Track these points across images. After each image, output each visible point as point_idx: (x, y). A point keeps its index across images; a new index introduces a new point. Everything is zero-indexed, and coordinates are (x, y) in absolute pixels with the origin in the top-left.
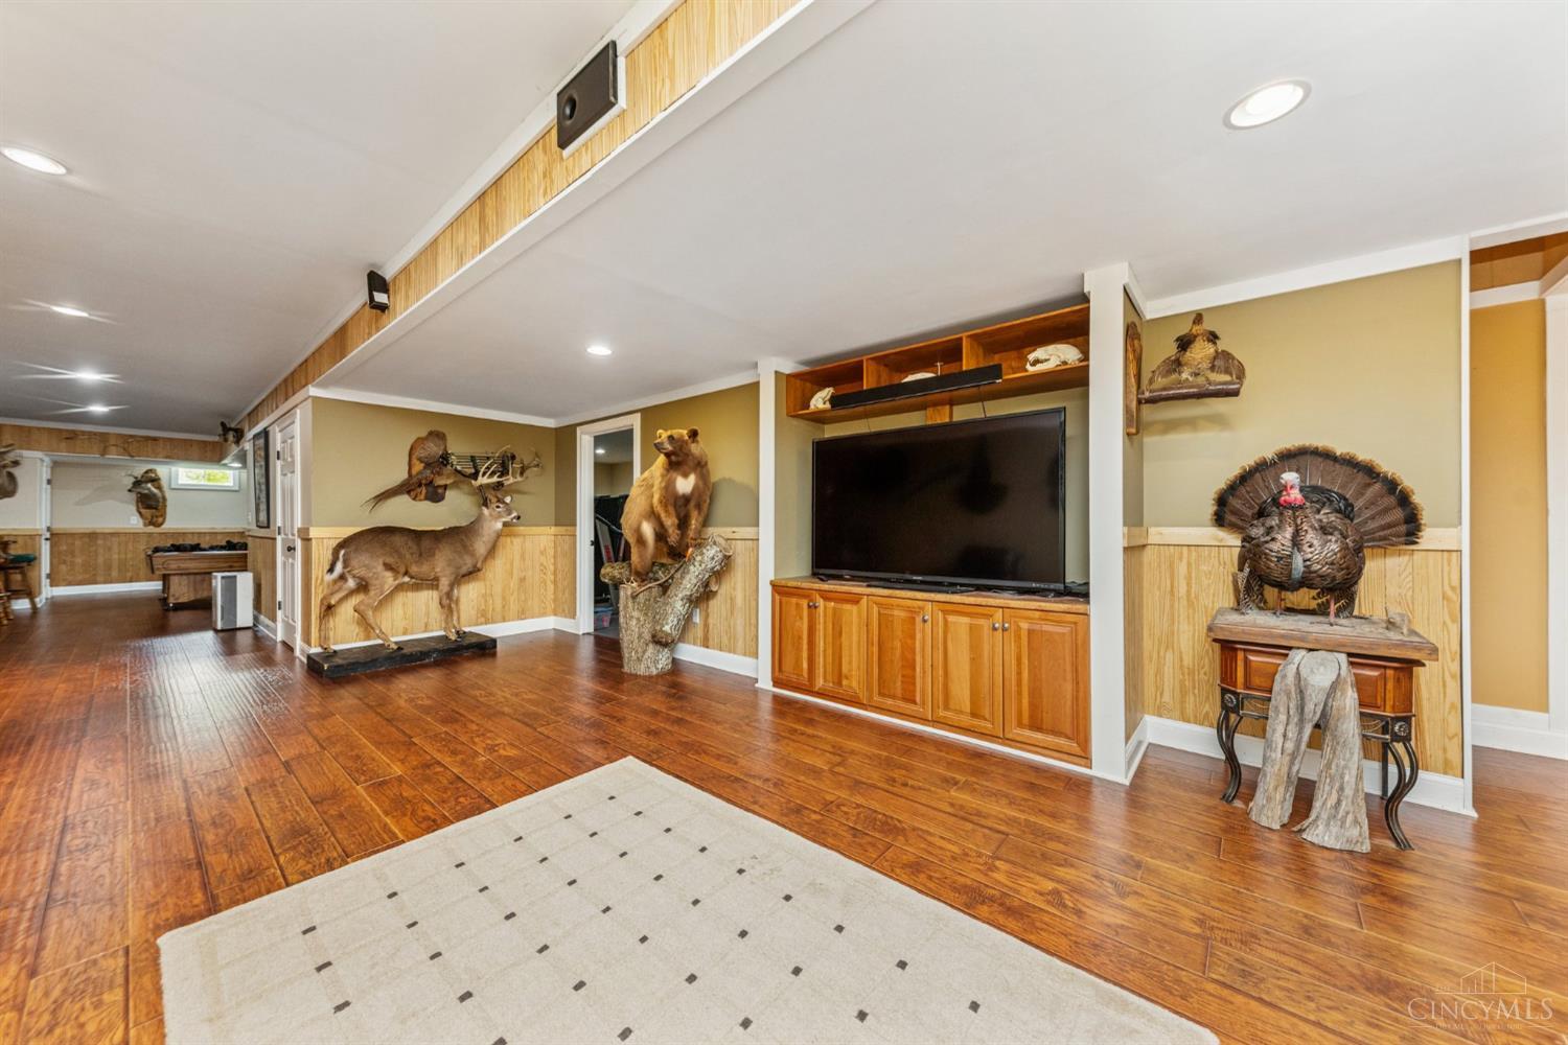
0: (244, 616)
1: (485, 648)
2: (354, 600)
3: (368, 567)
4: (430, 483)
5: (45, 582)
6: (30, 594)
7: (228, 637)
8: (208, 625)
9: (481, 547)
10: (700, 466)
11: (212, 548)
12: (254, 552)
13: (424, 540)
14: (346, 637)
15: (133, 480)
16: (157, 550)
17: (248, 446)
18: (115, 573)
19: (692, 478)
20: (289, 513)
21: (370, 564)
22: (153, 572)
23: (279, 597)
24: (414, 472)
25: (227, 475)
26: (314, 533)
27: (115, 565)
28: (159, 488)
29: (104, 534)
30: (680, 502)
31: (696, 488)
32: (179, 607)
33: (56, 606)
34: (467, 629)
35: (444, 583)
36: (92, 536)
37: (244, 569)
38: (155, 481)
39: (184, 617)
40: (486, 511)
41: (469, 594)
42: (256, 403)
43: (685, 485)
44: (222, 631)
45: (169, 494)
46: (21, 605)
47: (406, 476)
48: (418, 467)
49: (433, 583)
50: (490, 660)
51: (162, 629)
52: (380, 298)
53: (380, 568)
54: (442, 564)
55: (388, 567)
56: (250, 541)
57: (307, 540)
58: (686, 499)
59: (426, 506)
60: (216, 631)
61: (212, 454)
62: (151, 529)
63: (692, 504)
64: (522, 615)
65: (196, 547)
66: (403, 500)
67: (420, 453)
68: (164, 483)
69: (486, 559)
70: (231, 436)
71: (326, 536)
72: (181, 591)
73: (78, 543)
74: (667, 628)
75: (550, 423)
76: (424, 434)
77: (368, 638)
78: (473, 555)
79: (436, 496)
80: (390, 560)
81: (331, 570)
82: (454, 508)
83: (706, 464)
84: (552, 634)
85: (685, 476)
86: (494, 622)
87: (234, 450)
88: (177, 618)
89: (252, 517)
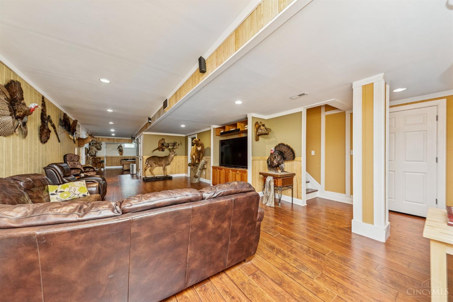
0: (135, 172)
1: (170, 178)
2: (150, 168)
3: (151, 163)
4: (162, 148)
5: (105, 166)
6: (103, 167)
7: (132, 175)
8: (129, 173)
9: (170, 160)
10: (202, 145)
11: (130, 160)
12: (136, 160)
13: (160, 158)
14: (149, 175)
15: (118, 147)
16: (122, 160)
17: (135, 141)
18: (115, 164)
19: (200, 147)
20: (141, 153)
21: (152, 162)
22: (121, 164)
23: (140, 168)
24: (159, 146)
25: (132, 146)
26: (144, 157)
27: (115, 163)
28: (122, 148)
29: (114, 157)
30: (199, 151)
31: (201, 149)
32: (125, 170)
33: (107, 170)
34: (168, 175)
35: (164, 166)
36: (112, 157)
37: (135, 163)
38: (121, 147)
39: (126, 172)
40: (171, 153)
41: (168, 168)
42: (136, 133)
43: (199, 149)
44: (132, 174)
45: (124, 149)
46: (102, 169)
47: (158, 147)
48: (160, 145)
49: (162, 166)
50: (171, 180)
51: (122, 174)
52: (150, 121)
53: (153, 163)
54: (163, 162)
55: (154, 163)
56: (136, 158)
57: (143, 158)
58: (200, 151)
59: (161, 152)
60: (131, 174)
61: (130, 142)
62: (121, 156)
63: (201, 152)
64: (179, 173)
65: (128, 159)
66: (157, 151)
67: (160, 143)
68: (123, 147)
69: (171, 162)
70: (133, 139)
71: (146, 157)
72: (126, 168)
73: (110, 159)
74: (197, 175)
75: (184, 135)
76: (161, 139)
77: (152, 175)
78: (168, 161)
79: (163, 150)
80: (154, 162)
81: (146, 163)
82: (166, 152)
83: (203, 144)
84: (184, 177)
85: (199, 147)
86: (173, 174)
87: (134, 141)
88: (125, 172)
89: (136, 154)
